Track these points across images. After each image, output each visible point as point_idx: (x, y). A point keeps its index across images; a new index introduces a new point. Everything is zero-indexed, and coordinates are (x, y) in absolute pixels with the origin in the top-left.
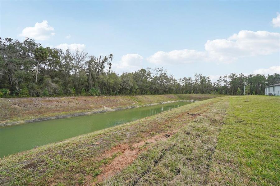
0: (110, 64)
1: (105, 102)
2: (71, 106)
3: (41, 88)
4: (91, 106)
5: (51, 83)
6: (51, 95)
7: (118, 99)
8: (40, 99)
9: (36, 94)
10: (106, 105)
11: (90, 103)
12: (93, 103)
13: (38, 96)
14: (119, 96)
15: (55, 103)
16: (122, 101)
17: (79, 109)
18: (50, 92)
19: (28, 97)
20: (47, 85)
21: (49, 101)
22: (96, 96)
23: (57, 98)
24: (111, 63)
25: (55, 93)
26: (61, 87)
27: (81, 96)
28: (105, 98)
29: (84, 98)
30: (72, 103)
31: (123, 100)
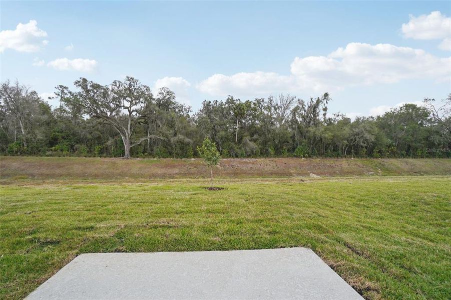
0: (325, 109)
1: (314, 166)
2: (266, 170)
3: (240, 148)
4: (292, 171)
5: (249, 142)
6: (249, 156)
7: (337, 163)
8: (238, 160)
9: (235, 154)
10: (315, 171)
11: (291, 168)
12: (295, 168)
13: (237, 157)
14: (344, 159)
15: (251, 165)
16: (347, 166)
17: (275, 173)
18: (246, 152)
19: (227, 157)
20: (245, 144)
21: (245, 162)
22: (303, 159)
23: (253, 160)
24: (326, 107)
25: (253, 154)
26: (260, 146)
27: (283, 157)
28: (317, 160)
29: (284, 160)
30: (268, 166)
31: (349, 165)
